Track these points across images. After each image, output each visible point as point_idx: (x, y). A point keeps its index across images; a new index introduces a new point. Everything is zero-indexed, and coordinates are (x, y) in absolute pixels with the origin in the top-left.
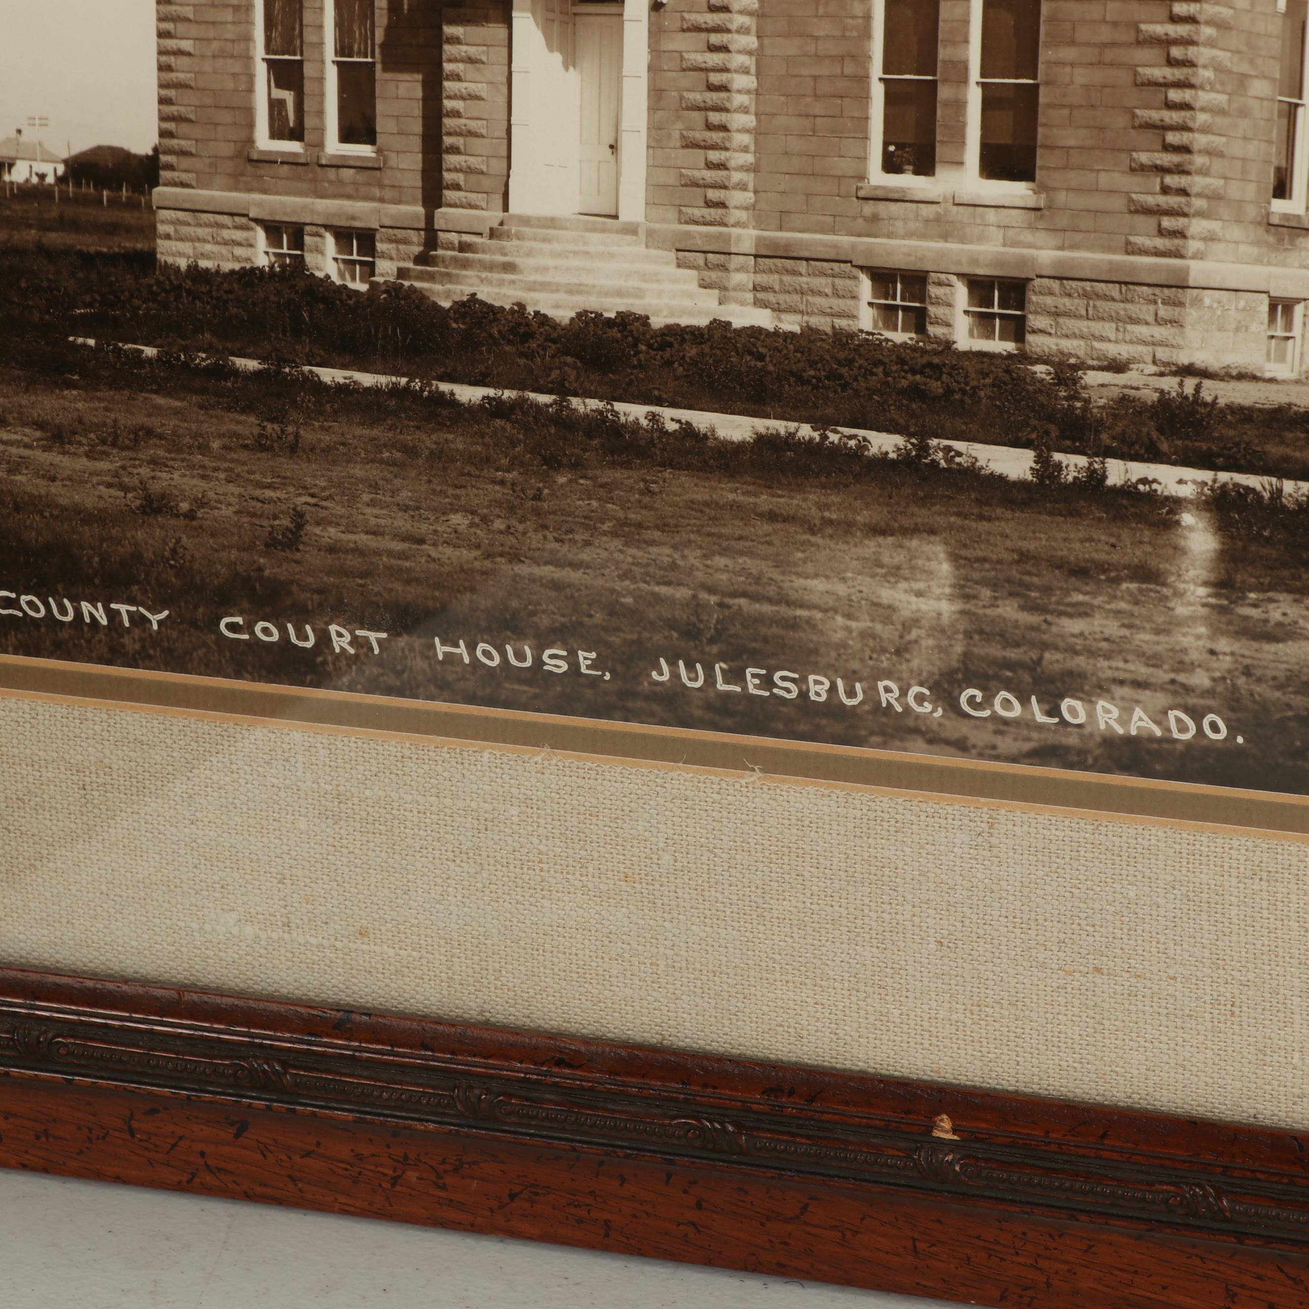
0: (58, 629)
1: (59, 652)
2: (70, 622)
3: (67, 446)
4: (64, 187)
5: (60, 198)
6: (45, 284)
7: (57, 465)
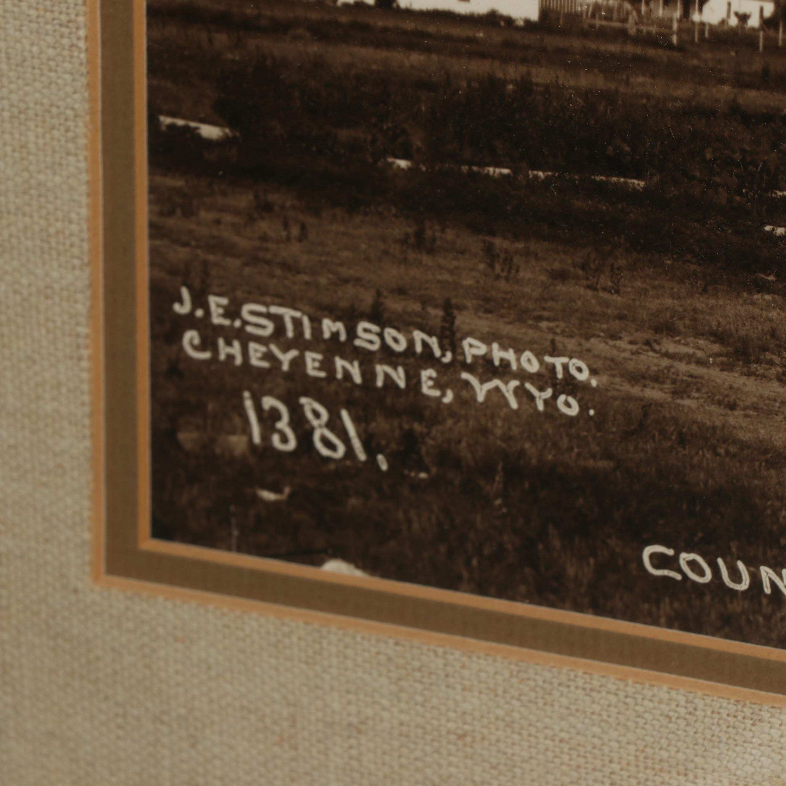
0: (727, 599)
1: (727, 630)
2: (744, 592)
3: (754, 366)
4: (771, 33)
5: (765, 47)
6: (737, 156)
7: (739, 389)
